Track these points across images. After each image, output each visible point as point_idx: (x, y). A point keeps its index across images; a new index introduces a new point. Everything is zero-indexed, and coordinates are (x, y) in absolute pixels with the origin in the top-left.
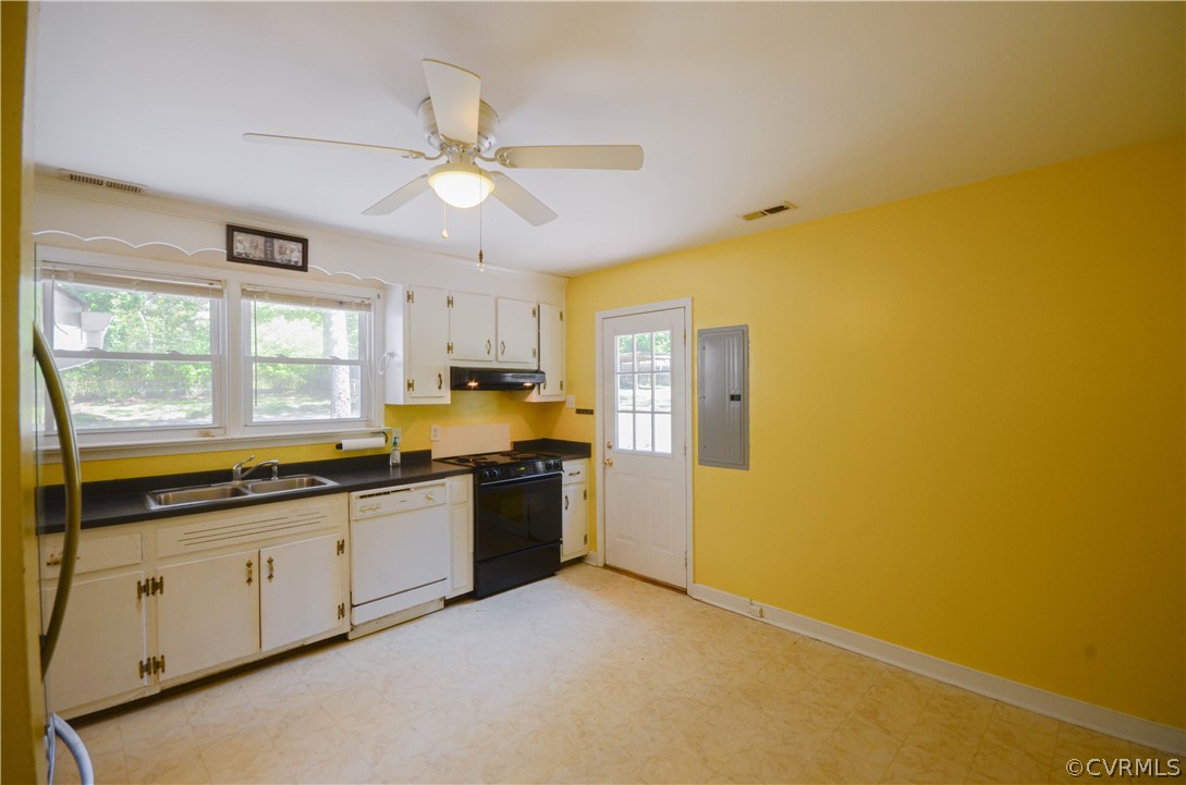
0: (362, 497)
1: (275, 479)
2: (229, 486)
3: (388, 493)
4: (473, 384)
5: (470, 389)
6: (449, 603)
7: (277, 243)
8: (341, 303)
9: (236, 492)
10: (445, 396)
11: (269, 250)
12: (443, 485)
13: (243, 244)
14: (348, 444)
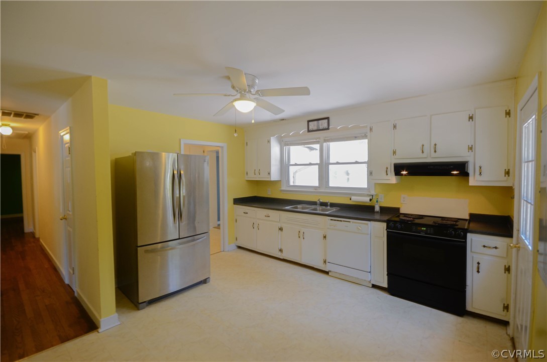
0: (331, 220)
1: (329, 207)
2: (313, 207)
3: (341, 221)
4: (404, 173)
5: (402, 175)
6: (374, 286)
7: (320, 121)
8: (356, 137)
9: (315, 209)
10: (393, 179)
11: (318, 126)
12: (367, 224)
13: (313, 125)
14: (353, 198)
